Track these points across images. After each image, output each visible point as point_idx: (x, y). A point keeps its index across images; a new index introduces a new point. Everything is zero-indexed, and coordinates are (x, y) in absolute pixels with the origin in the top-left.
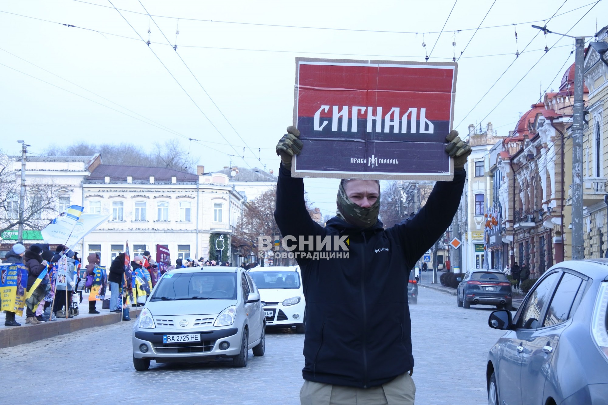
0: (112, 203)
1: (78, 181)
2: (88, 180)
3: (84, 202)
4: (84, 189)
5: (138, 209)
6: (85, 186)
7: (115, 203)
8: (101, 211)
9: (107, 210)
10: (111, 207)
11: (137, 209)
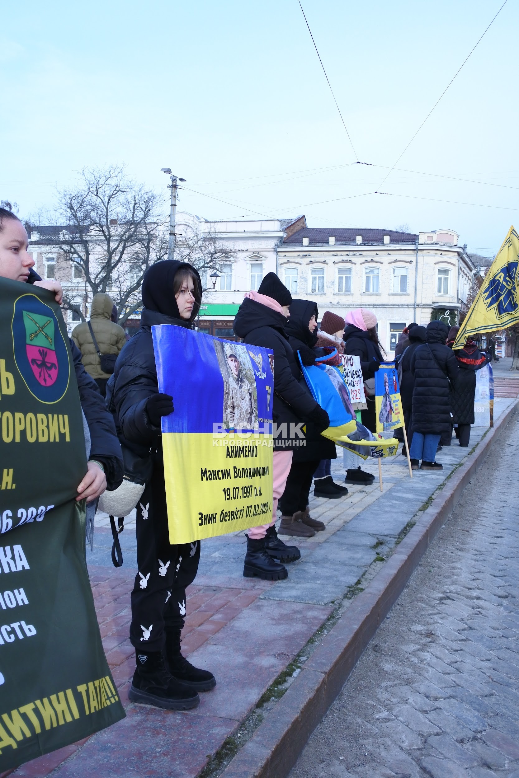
0: (310, 271)
1: (271, 244)
2: (284, 242)
3: (279, 269)
4: (279, 253)
5: (342, 277)
6: (279, 249)
7: (314, 271)
8: (298, 281)
9: (306, 279)
10: (310, 276)
11: (340, 278)
